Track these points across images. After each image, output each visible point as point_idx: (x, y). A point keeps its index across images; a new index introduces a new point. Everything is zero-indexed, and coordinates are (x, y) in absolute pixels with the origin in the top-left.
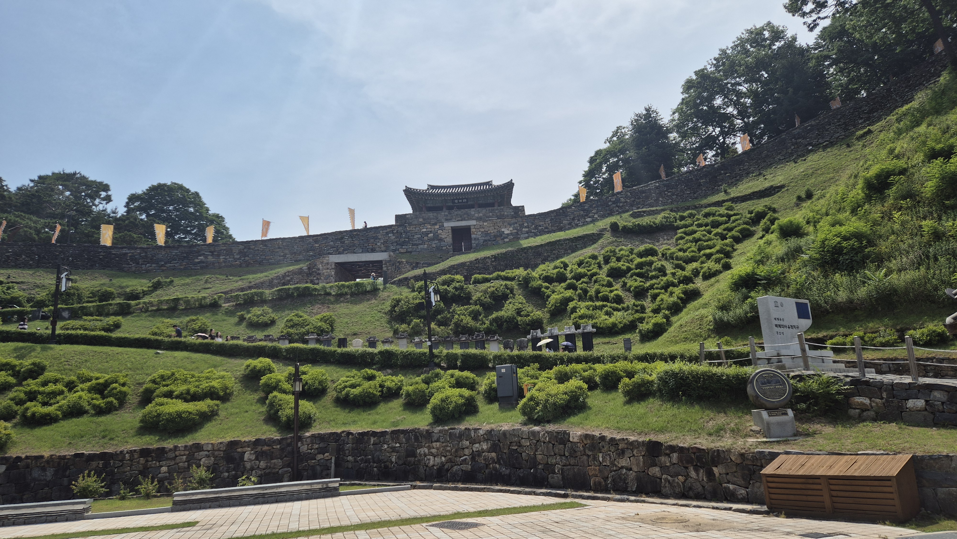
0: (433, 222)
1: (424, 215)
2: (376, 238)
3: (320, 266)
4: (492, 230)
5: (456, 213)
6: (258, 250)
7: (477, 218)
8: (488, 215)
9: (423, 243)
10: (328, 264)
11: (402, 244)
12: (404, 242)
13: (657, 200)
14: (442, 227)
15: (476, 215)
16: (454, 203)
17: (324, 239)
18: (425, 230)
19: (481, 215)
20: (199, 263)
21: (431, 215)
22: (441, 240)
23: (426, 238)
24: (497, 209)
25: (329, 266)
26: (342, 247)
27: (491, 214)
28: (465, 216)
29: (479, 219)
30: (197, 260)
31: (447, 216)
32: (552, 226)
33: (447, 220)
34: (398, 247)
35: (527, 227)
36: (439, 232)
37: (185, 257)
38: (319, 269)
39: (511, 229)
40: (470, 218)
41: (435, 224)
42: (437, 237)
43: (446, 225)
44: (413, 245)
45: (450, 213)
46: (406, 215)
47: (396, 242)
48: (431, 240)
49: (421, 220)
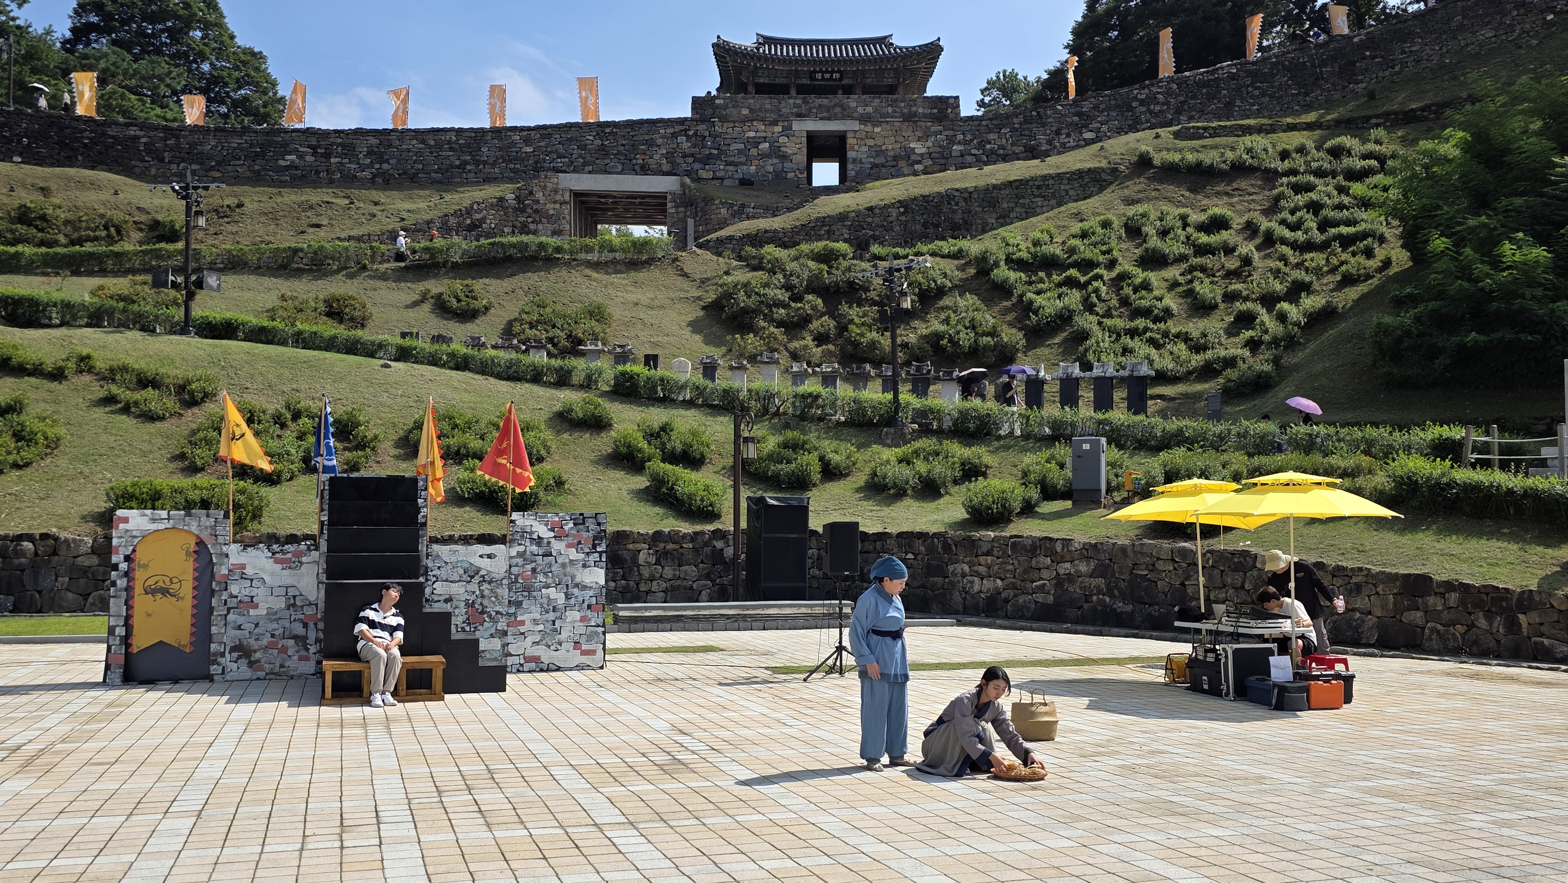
0: (772, 116)
1: (751, 101)
2: (651, 143)
3: (539, 195)
4: (891, 146)
5: (819, 101)
6: (409, 151)
7: (862, 115)
8: (884, 110)
9: (749, 161)
10: (556, 191)
11: (706, 161)
12: (710, 156)
13: (1229, 105)
14: (787, 130)
15: (860, 110)
16: (813, 79)
17: (543, 137)
18: (752, 134)
19: (869, 109)
20: (287, 168)
21: (766, 102)
22: (784, 157)
23: (754, 152)
24: (904, 100)
25: (558, 197)
26: (580, 156)
27: (890, 110)
28: (838, 110)
29: (864, 119)
30: (282, 163)
31: (799, 106)
32: (1012, 145)
33: (799, 115)
34: (696, 166)
35: (965, 143)
36: (781, 140)
37: (257, 154)
38: (538, 202)
39: (929, 144)
40: (847, 115)
41: (775, 123)
42: (776, 152)
43: (797, 126)
44: (728, 164)
45: (805, 102)
46: (711, 96)
47: (692, 155)
48: (763, 156)
49: (745, 112)
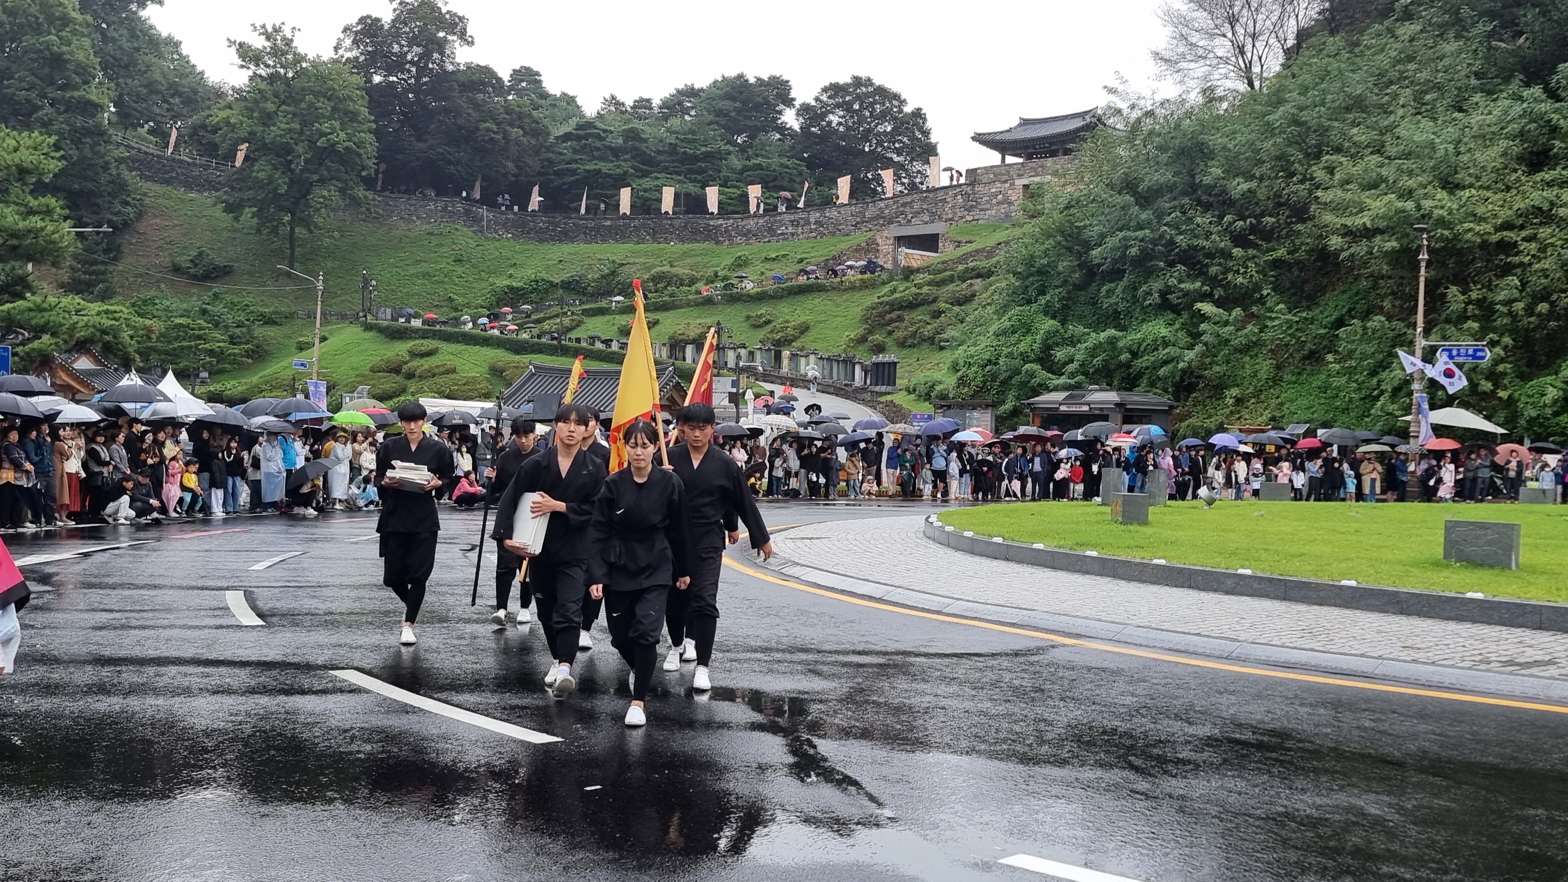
0: (1004, 178)
1: (995, 169)
2: (944, 201)
3: (880, 241)
5: (1030, 165)
7: (1053, 171)
9: (991, 207)
10: (888, 238)
11: (969, 210)
12: (972, 207)
14: (1014, 185)
15: (1052, 168)
18: (993, 190)
19: (1058, 167)
21: (1003, 168)
22: (1011, 203)
23: (994, 201)
25: (888, 241)
28: (1040, 169)
31: (1020, 170)
33: (1020, 176)
34: (966, 213)
36: (1010, 191)
38: (878, 245)
40: (1045, 172)
41: (1005, 182)
42: (1008, 199)
43: (1017, 182)
44: (981, 210)
45: (1023, 166)
46: (976, 170)
48: (999, 203)
49: (991, 176)
